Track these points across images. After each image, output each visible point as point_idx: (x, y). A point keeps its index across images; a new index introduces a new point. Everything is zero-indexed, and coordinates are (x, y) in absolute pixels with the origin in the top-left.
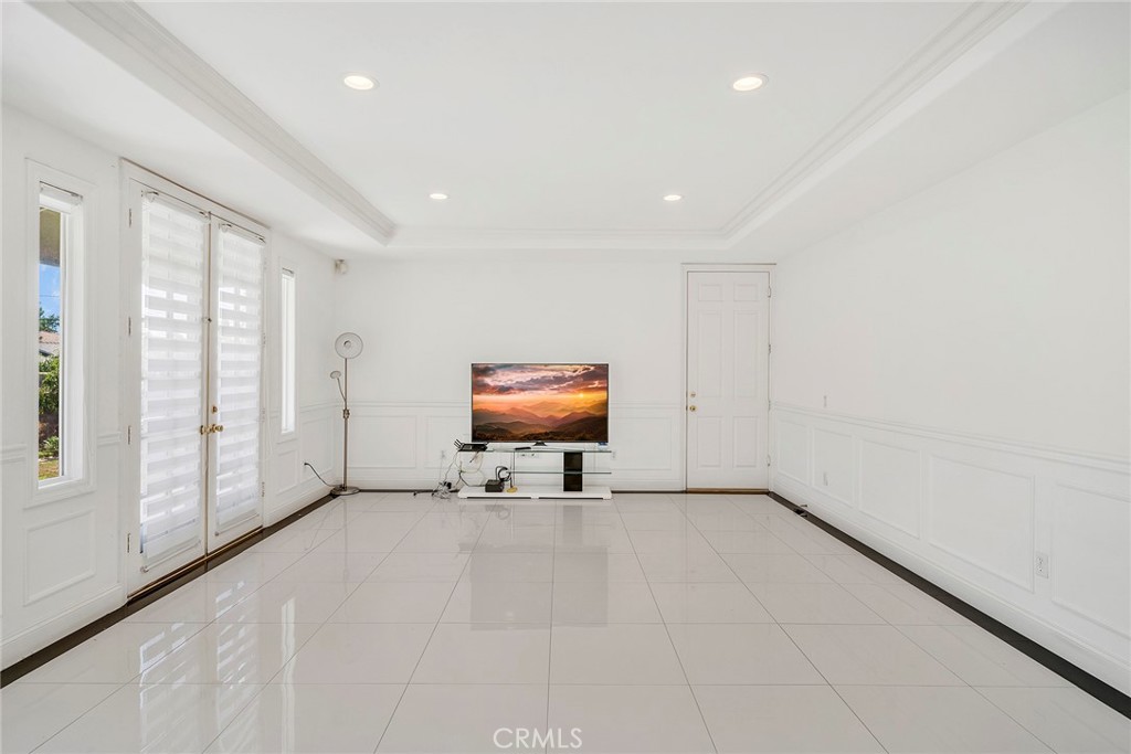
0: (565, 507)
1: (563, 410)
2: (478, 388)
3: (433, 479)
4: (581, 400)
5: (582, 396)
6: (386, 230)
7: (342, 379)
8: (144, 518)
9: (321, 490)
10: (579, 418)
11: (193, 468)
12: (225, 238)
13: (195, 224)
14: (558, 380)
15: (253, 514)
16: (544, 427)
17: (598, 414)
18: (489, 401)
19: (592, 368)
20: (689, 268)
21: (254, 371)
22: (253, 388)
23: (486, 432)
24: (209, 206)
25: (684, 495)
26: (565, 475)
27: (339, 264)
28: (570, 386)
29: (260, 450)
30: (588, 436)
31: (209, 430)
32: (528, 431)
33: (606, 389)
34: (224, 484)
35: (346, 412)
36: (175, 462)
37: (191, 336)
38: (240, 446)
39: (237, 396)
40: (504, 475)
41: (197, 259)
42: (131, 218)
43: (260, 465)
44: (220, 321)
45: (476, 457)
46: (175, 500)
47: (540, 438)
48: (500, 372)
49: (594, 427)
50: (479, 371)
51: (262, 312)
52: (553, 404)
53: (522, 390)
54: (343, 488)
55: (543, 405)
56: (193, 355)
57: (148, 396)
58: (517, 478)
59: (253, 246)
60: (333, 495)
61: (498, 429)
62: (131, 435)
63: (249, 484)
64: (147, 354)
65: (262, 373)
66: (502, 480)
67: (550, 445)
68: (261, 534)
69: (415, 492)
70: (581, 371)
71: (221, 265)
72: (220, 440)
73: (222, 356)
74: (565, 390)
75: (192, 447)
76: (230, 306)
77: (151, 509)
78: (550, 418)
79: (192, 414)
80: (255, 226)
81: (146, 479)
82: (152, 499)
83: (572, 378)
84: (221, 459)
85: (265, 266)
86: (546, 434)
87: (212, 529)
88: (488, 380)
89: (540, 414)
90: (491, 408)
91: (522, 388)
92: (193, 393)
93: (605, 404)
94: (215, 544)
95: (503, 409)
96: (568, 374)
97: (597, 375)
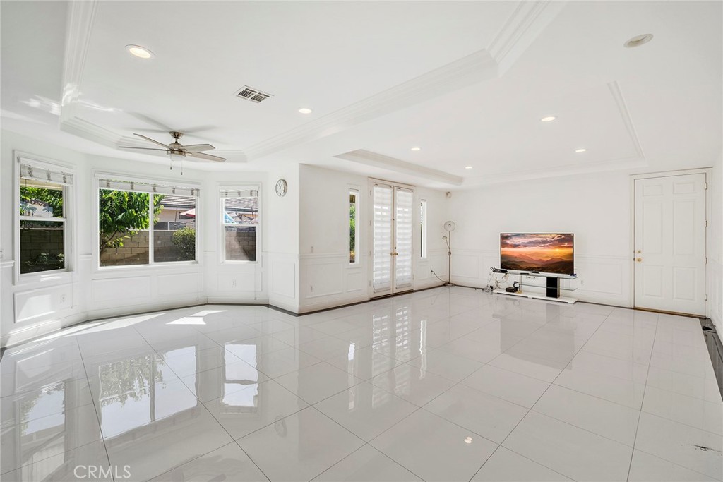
0: (548, 304)
1: (547, 257)
2: (503, 245)
3: (484, 284)
4: (558, 252)
5: (558, 250)
6: (460, 180)
7: (448, 240)
8: (374, 278)
9: (439, 282)
10: (557, 261)
11: (388, 265)
12: (399, 193)
13: (389, 191)
14: (544, 242)
15: (409, 285)
16: (536, 264)
17: (568, 260)
18: (508, 250)
19: (563, 237)
20: (635, 177)
21: (410, 236)
22: (410, 242)
23: (507, 265)
24: (393, 184)
25: (633, 310)
26: (548, 289)
27: (447, 194)
28: (550, 245)
29: (412, 263)
30: (562, 271)
31: (394, 254)
32: (528, 266)
33: (573, 247)
34: (399, 272)
35: (450, 253)
36: (383, 263)
37: (389, 225)
38: (404, 261)
39: (404, 244)
40: (516, 285)
41: (390, 201)
42: (371, 193)
43: (412, 269)
44: (398, 220)
45: (505, 276)
46: (383, 274)
47: (536, 270)
48: (513, 238)
49: (567, 267)
50: (504, 237)
51: (412, 216)
52: (543, 254)
53: (525, 246)
54: (449, 283)
55: (536, 254)
56: (389, 231)
57: (375, 243)
58: (523, 287)
59: (410, 194)
60: (444, 285)
61: (513, 264)
62: (371, 254)
63: (408, 274)
64: (375, 231)
65: (412, 237)
66: (517, 288)
67: (541, 273)
68: (412, 291)
69: (476, 288)
70: (556, 237)
71: (398, 202)
72: (397, 258)
73: (398, 231)
74: (548, 247)
75: (389, 259)
76: (401, 215)
77: (376, 275)
78: (540, 260)
79: (388, 248)
80: (410, 187)
81: (375, 267)
82: (377, 273)
83: (551, 241)
84: (398, 264)
85: (414, 200)
86: (538, 268)
87: (395, 287)
88: (508, 242)
89: (534, 258)
90: (510, 254)
91: (525, 245)
92: (388, 242)
93: (572, 255)
94: (396, 291)
95: (515, 255)
96: (549, 239)
97: (568, 239)
